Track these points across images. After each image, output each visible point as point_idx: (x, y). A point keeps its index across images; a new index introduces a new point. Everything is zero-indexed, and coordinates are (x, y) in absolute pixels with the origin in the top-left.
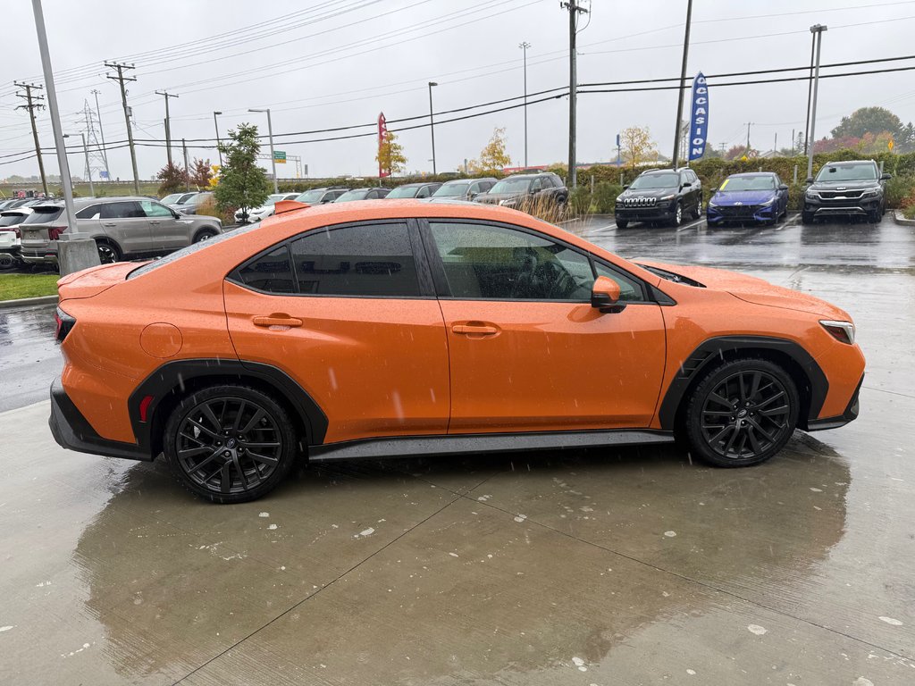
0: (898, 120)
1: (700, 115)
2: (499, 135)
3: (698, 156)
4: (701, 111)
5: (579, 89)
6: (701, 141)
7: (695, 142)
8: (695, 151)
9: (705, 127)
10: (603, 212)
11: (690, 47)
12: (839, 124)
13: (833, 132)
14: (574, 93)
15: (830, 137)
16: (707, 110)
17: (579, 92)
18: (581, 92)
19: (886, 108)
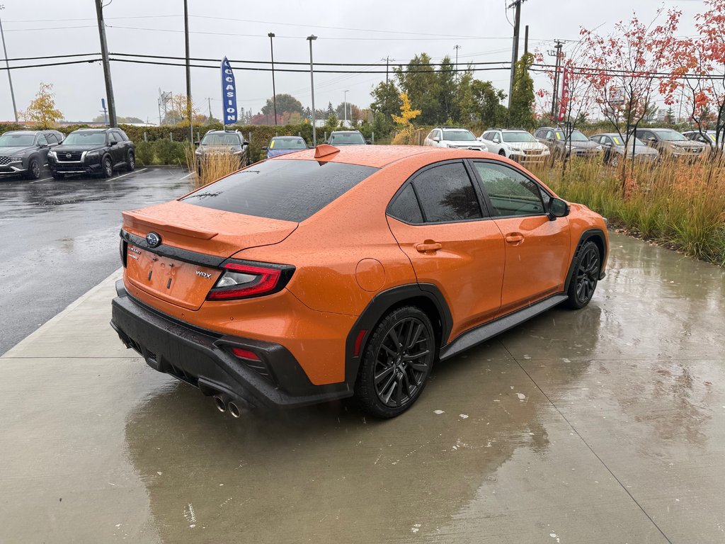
0: (300, 104)
1: (230, 90)
2: (46, 90)
3: (231, 122)
4: (230, 87)
5: (111, 57)
6: (233, 110)
7: (228, 110)
8: (229, 118)
9: (234, 99)
10: (166, 163)
11: (190, 34)
12: (266, 105)
13: (263, 110)
14: (107, 60)
15: (261, 113)
16: (234, 87)
17: (110, 60)
18: (113, 60)
19: (293, 96)
